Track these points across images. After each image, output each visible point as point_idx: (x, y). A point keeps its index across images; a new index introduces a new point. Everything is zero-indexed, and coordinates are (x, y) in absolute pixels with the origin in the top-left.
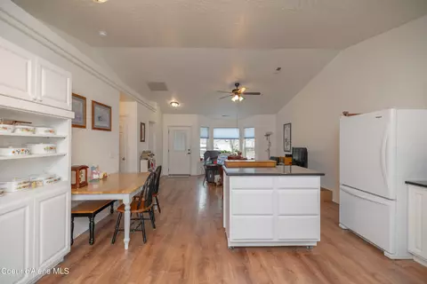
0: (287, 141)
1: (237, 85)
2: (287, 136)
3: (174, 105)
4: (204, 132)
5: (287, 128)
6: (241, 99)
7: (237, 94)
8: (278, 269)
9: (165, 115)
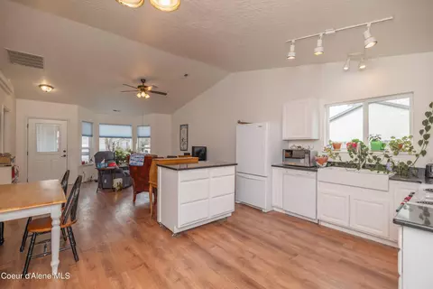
0: (184, 141)
1: (143, 81)
2: (184, 136)
3: (44, 88)
4: (87, 128)
5: (184, 129)
6: (148, 96)
7: (143, 90)
8: (216, 237)
9: (18, 101)
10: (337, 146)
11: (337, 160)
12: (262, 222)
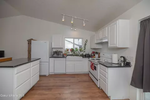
10: (68, 50)
11: (68, 54)
12: (50, 80)
